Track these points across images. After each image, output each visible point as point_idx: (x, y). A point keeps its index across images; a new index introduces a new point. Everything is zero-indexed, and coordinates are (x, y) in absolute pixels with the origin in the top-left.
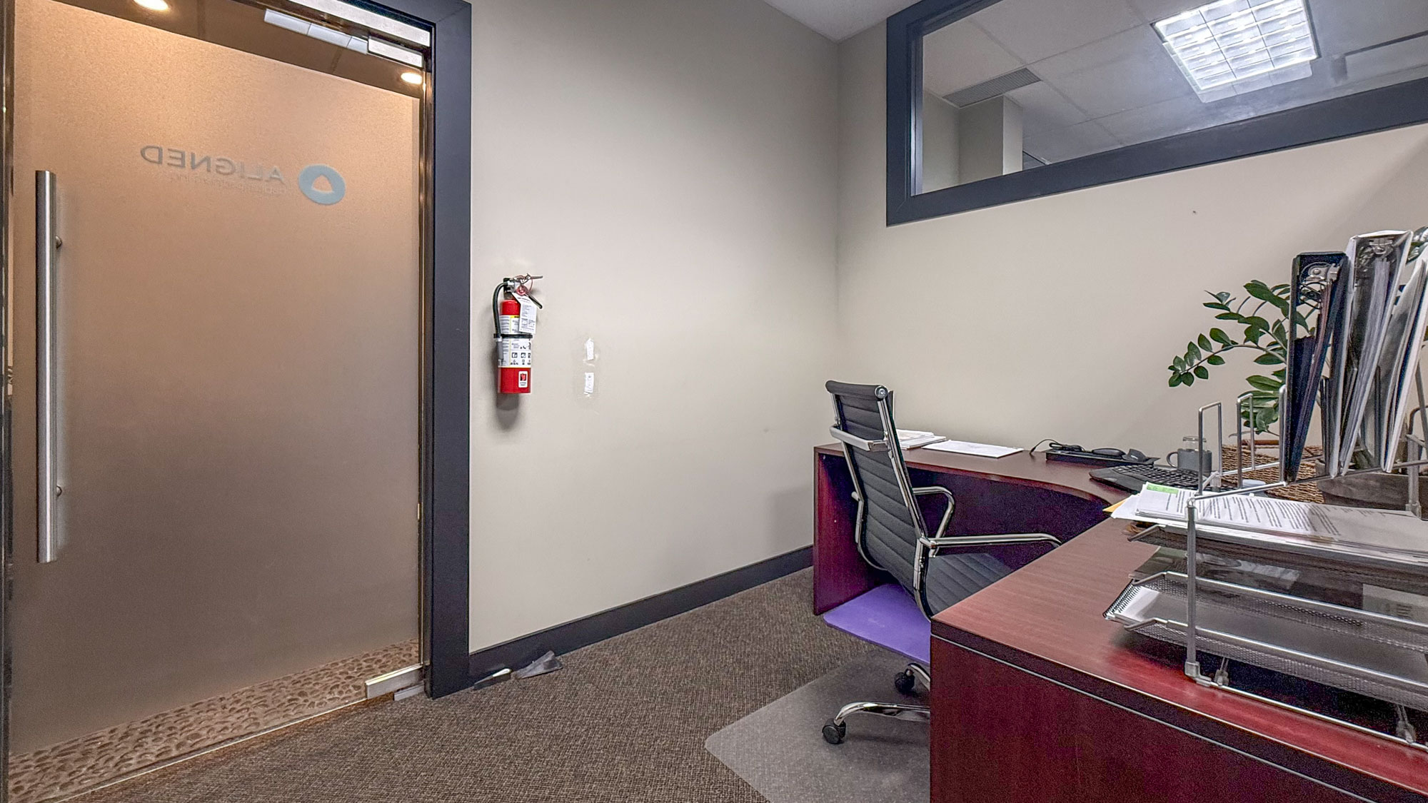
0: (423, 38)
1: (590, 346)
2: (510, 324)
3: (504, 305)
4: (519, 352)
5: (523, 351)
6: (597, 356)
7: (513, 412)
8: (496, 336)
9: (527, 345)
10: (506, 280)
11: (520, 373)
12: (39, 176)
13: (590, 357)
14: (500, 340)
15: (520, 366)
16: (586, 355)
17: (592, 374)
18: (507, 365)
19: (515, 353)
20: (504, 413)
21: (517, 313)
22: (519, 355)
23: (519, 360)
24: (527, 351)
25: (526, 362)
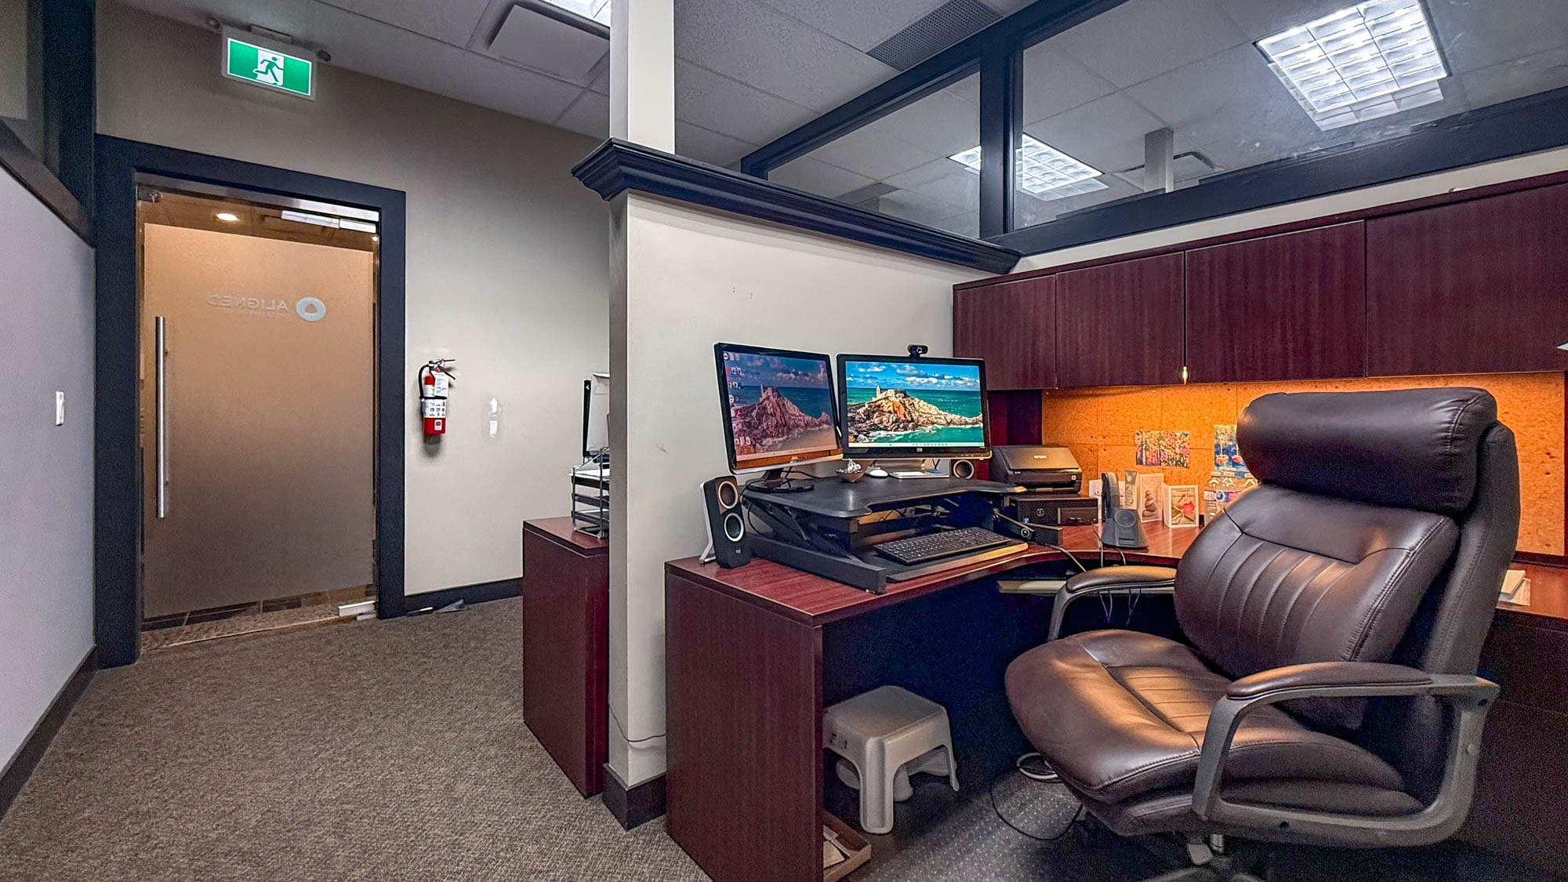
0: (374, 216)
1: (494, 403)
2: (430, 390)
3: (427, 378)
4: (435, 408)
5: (438, 407)
6: (499, 410)
7: (436, 445)
8: (421, 397)
9: (441, 404)
10: (430, 362)
11: (436, 421)
12: (157, 319)
13: (494, 410)
14: (423, 400)
15: (436, 416)
16: (491, 410)
17: (496, 422)
18: (428, 416)
19: (433, 410)
20: (431, 447)
21: (433, 384)
22: (435, 410)
23: (435, 413)
24: (441, 407)
25: (441, 414)
